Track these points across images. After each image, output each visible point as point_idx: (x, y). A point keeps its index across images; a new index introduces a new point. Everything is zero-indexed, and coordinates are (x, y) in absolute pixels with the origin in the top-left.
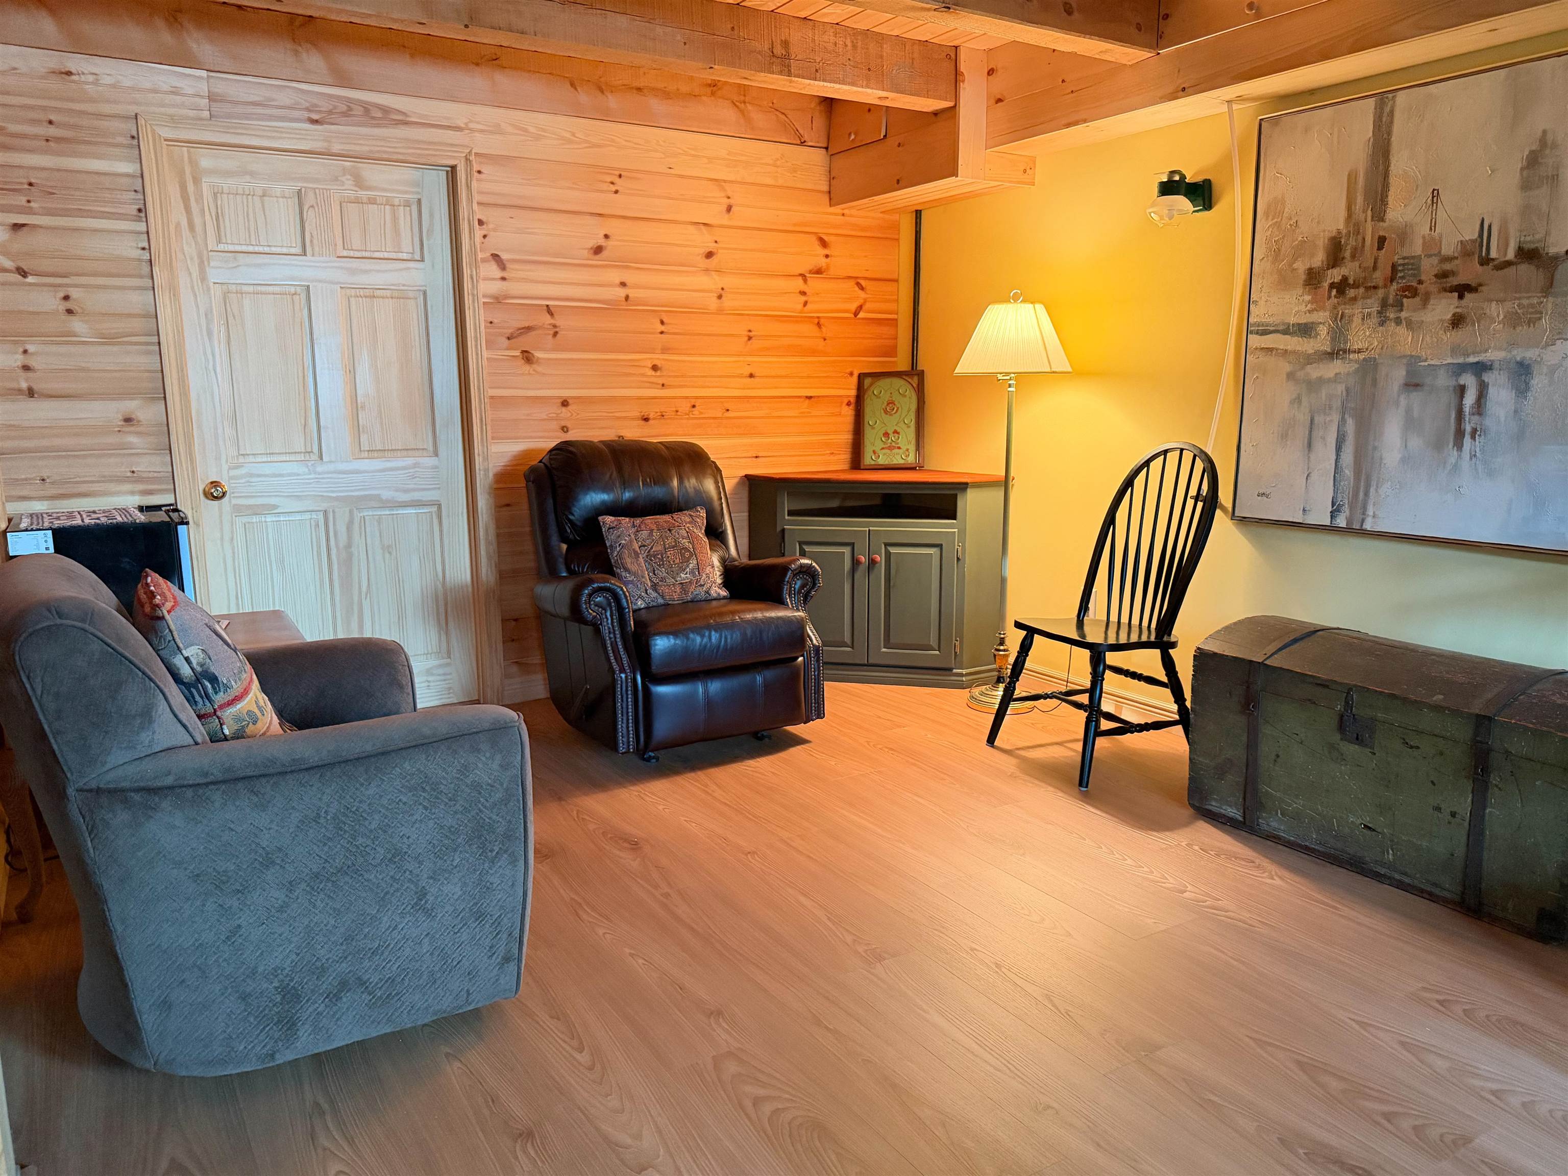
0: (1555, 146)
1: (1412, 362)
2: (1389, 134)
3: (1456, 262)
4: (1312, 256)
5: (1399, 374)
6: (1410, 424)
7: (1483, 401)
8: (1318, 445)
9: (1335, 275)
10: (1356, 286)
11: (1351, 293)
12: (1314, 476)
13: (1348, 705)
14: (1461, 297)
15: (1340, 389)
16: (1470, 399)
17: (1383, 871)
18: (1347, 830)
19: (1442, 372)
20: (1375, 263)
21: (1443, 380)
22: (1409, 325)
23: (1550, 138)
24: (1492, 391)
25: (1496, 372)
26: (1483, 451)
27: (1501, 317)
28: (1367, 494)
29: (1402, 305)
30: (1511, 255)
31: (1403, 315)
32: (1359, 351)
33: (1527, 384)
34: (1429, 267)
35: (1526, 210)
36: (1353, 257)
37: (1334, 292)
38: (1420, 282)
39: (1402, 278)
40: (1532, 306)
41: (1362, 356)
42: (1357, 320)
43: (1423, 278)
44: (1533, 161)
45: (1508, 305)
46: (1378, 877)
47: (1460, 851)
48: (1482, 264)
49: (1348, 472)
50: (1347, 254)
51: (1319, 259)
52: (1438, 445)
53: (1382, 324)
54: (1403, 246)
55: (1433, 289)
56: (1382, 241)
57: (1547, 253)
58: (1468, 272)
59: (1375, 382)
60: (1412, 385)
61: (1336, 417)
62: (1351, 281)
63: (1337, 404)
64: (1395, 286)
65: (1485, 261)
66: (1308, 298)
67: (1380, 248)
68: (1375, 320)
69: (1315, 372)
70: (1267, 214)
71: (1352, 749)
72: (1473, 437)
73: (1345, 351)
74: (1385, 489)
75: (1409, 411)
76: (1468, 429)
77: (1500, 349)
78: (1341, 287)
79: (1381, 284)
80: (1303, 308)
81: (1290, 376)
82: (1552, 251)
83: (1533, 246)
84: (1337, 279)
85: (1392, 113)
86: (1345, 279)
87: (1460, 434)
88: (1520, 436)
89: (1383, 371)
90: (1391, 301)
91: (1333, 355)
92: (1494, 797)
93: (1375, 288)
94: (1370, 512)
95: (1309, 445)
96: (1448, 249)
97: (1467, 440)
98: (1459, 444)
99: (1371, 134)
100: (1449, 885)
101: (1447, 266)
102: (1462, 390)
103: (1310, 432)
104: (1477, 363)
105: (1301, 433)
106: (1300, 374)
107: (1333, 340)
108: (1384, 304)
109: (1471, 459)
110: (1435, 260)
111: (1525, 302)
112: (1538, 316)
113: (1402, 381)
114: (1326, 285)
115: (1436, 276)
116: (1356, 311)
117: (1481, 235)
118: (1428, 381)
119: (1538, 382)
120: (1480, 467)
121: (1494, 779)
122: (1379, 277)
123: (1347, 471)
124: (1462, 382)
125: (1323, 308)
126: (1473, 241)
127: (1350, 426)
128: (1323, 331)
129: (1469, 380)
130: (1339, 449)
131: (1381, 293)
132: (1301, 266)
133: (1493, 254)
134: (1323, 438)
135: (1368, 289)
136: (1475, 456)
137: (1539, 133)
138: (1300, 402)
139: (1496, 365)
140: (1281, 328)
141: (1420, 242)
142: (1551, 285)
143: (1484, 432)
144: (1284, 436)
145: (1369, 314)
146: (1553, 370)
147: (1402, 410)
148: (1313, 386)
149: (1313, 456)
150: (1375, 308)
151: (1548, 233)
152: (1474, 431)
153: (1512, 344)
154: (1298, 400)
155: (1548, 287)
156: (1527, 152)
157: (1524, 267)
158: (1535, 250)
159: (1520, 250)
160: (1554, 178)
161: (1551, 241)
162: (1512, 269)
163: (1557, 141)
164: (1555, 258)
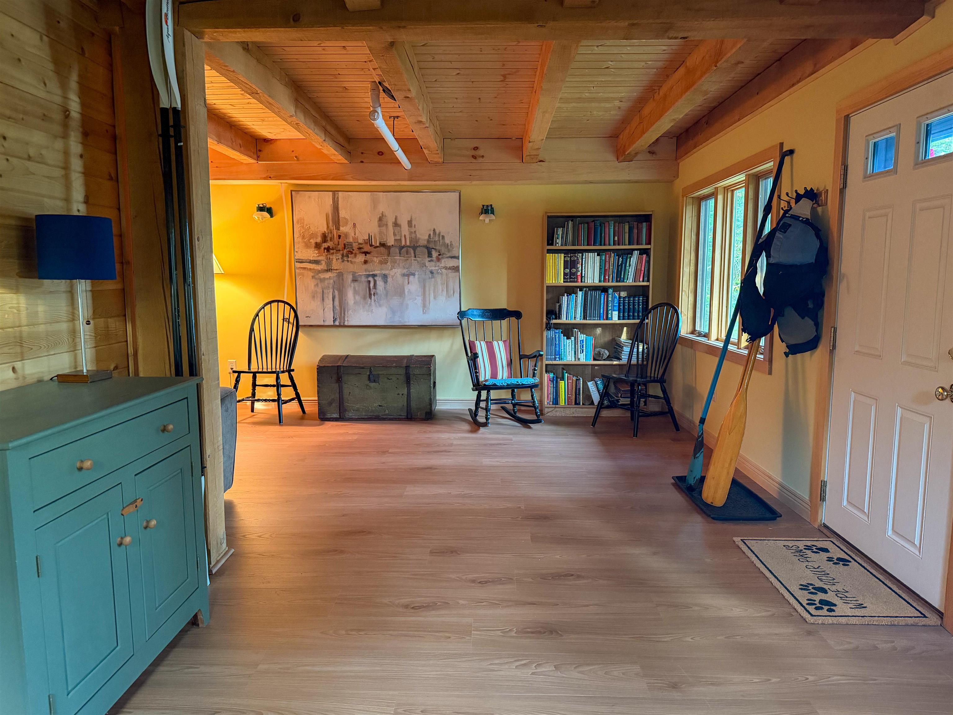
0: (385, 216)
1: (354, 274)
2: (338, 204)
3: (363, 245)
4: (317, 238)
5: (350, 277)
6: (356, 292)
8: (326, 300)
9: (325, 245)
10: (333, 249)
11: (332, 251)
12: (326, 309)
13: (371, 372)
14: (366, 255)
15: (332, 281)
16: (372, 285)
17: (385, 417)
18: (374, 409)
19: (363, 276)
20: (338, 242)
21: (364, 279)
22: (351, 262)
23: (384, 214)
24: (378, 282)
26: (377, 299)
27: (377, 261)
28: (344, 314)
29: (348, 256)
30: (378, 244)
31: (349, 259)
32: (336, 270)
33: (387, 280)
34: (355, 246)
35: (380, 233)
36: (331, 240)
37: (326, 251)
38: (353, 250)
39: (348, 248)
40: (385, 259)
41: (338, 271)
42: (334, 260)
43: (354, 249)
44: (380, 219)
45: (379, 258)
46: (384, 419)
47: (405, 404)
48: (370, 246)
49: (338, 308)
50: (329, 239)
51: (319, 240)
52: (364, 298)
53: (343, 261)
54: (346, 239)
55: (358, 252)
56: (339, 237)
57: (387, 245)
58: (367, 248)
59: (343, 279)
60: (355, 280)
61: (331, 290)
62: (331, 248)
63: (331, 286)
64: (345, 251)
65: (371, 245)
66: (316, 252)
67: (339, 238)
68: (340, 260)
69: (322, 276)
70: (298, 222)
71: (372, 385)
72: (374, 295)
73: (332, 270)
74: (350, 312)
75: (354, 288)
76: (372, 293)
77: (378, 270)
78: (328, 249)
79: (341, 249)
80: (315, 255)
81: (313, 277)
82: (389, 244)
84: (326, 247)
85: (338, 198)
86: (329, 247)
87: (370, 294)
88: (387, 295)
89: (345, 276)
90: (345, 255)
91: (328, 270)
92: (412, 387)
93: (339, 250)
94: (346, 319)
95: (323, 300)
96: (360, 241)
97: (373, 296)
98: (370, 297)
99: (332, 203)
100: (404, 414)
101: (361, 246)
102: (369, 282)
103: (323, 295)
104: (373, 274)
105: (320, 296)
106: (316, 277)
107: (327, 266)
108: (343, 255)
110: (357, 244)
111: (383, 258)
113: (352, 279)
114: (322, 248)
115: (358, 248)
116: (334, 257)
117: (369, 238)
118: (359, 279)
119: (389, 280)
120: (377, 304)
121: (412, 382)
122: (341, 247)
123: (337, 307)
124: (369, 280)
125: (322, 255)
126: (367, 239)
127: (336, 293)
128: (323, 263)
129: (371, 279)
130: (333, 300)
131: (341, 252)
132: (313, 241)
133: (373, 244)
134: (328, 297)
135: (337, 250)
137: (381, 212)
138: (318, 286)
139: (378, 275)
140: (308, 261)
141: (352, 238)
143: (377, 294)
144: (314, 297)
145: (338, 258)
146: (393, 277)
147: (352, 288)
148: (322, 280)
149: (325, 303)
150: (340, 257)
151: (387, 240)
152: (374, 294)
153: (381, 269)
154: (317, 285)
155: (389, 254)
156: (379, 217)
157: (382, 248)
158: (384, 244)
159: (380, 243)
160: (387, 225)
161: (388, 242)
162: (379, 248)
163: (386, 215)
164: (389, 246)
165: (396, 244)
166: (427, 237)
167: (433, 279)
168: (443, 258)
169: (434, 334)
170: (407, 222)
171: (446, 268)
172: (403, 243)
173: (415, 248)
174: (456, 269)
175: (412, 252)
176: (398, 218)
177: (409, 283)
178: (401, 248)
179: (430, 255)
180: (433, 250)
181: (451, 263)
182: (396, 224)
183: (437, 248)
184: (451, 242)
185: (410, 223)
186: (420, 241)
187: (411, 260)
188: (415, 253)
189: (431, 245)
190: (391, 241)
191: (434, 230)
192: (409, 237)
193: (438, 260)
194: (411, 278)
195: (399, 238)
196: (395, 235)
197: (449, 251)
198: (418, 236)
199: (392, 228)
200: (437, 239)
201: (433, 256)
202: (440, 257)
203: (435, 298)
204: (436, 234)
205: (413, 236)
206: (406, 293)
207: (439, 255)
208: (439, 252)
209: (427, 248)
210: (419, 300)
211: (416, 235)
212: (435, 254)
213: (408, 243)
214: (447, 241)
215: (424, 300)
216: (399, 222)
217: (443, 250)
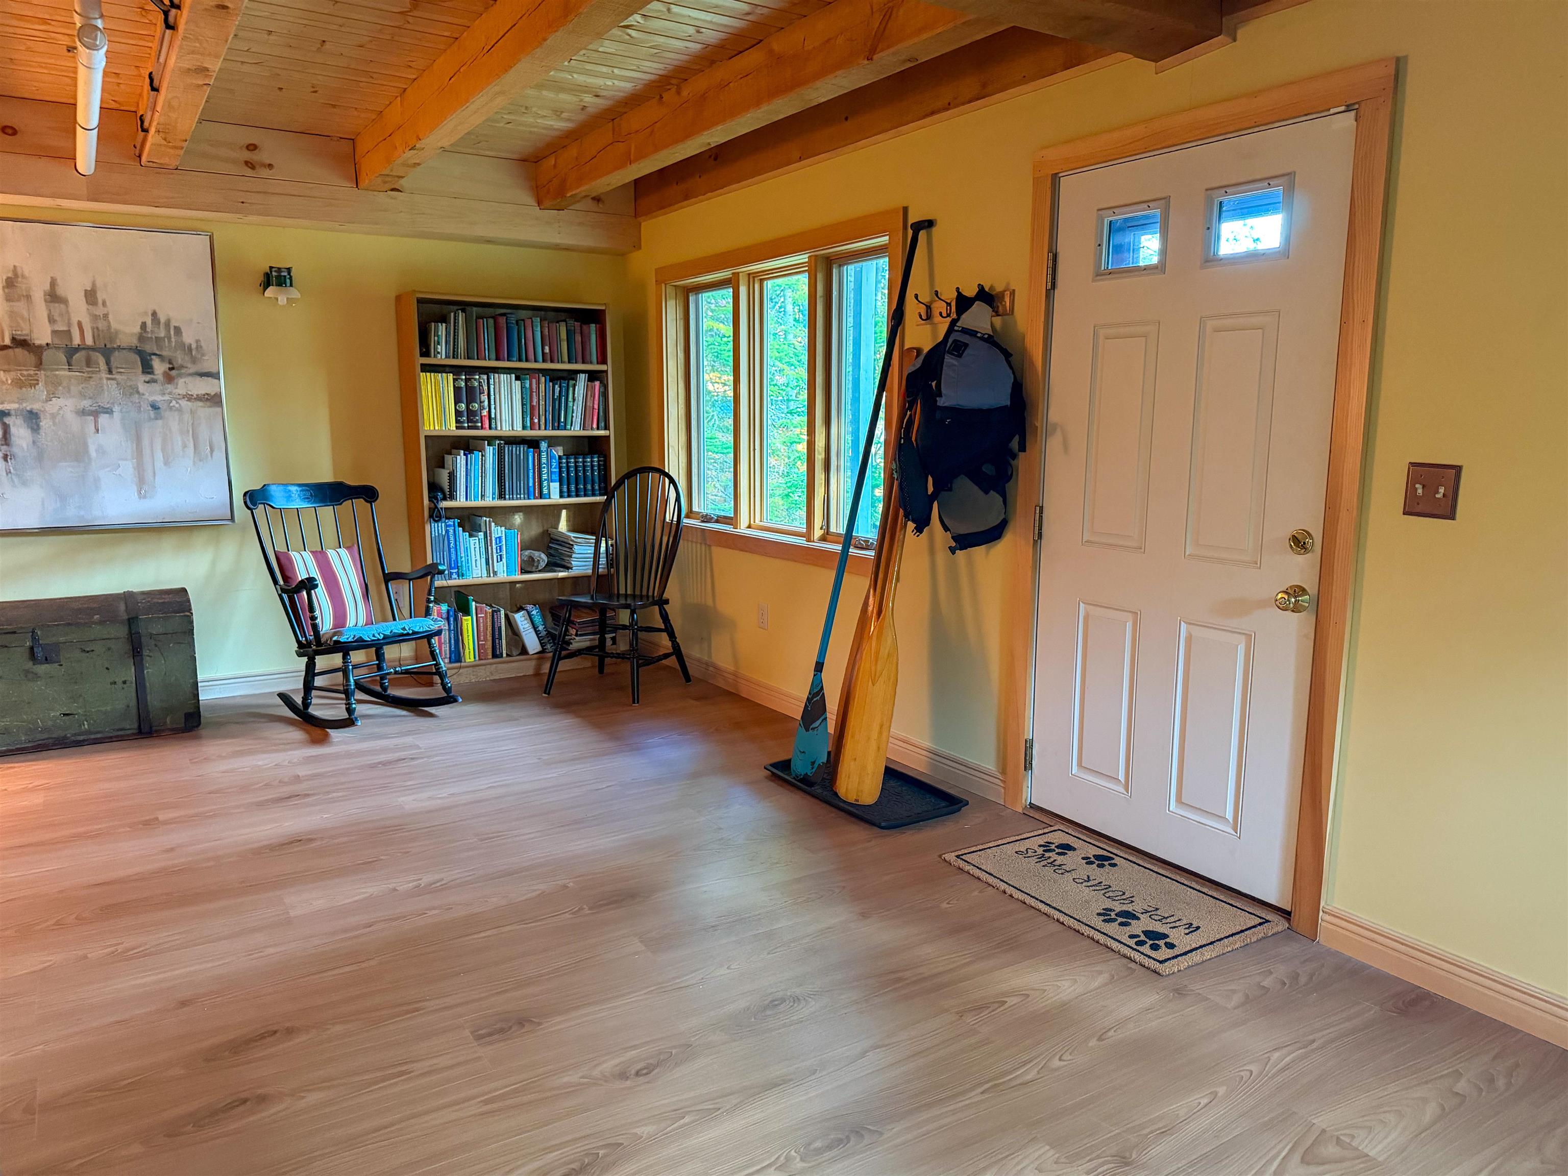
0: (23, 276)
7: (8, 436)
13: (34, 638)
17: (81, 738)
18: (50, 723)
23: (19, 271)
24: (13, 430)
25: (14, 418)
26: (15, 469)
27: (9, 382)
30: (7, 342)
33: (38, 426)
35: (12, 315)
44: (10, 283)
46: (78, 744)
47: (133, 703)
57: (34, 344)
71: (42, 669)
77: (13, 402)
82: (37, 342)
83: (22, 338)
88: (40, 457)
92: (147, 662)
100: (131, 725)
109: (7, 474)
111: (25, 373)
112: (36, 382)
119: (45, 423)
120: (16, 480)
121: (146, 652)
136: (10, 472)
137: (12, 267)
139: (13, 412)
142: (41, 364)
143: (13, 456)
146: (53, 416)
151: (31, 331)
153: (21, 400)
155: (39, 365)
156: (5, 278)
157: (19, 351)
158: (25, 341)
159: (13, 339)
160: (28, 297)
161: (34, 336)
162: (10, 351)
163: (26, 273)
164: (40, 347)
165: (57, 341)
166: (137, 329)
167: (160, 422)
168: (180, 376)
169: (168, 542)
170: (83, 293)
171: (189, 398)
172: (77, 341)
173: (107, 353)
174: (214, 400)
175: (102, 361)
176: (59, 281)
177: (98, 431)
178: (71, 352)
179: (147, 368)
180: (153, 357)
181: (202, 387)
182: (54, 297)
183: (164, 353)
184: (197, 341)
185: (91, 296)
186: (120, 336)
187: (101, 379)
188: (108, 363)
189: (149, 348)
190: (42, 335)
191: (154, 314)
192: (93, 329)
193: (169, 379)
194: (103, 419)
195: (65, 328)
196: (51, 320)
197: (194, 361)
198: (114, 325)
199: (43, 304)
200: (162, 334)
201: (156, 372)
202: (173, 373)
203: (166, 463)
204: (159, 323)
205: (101, 325)
206: (93, 454)
207: (171, 369)
208: (170, 363)
209: (140, 353)
210: (128, 468)
211: (109, 323)
212: (159, 367)
213: (89, 341)
214: (188, 338)
215: (140, 468)
216: (61, 291)
217: (180, 358)
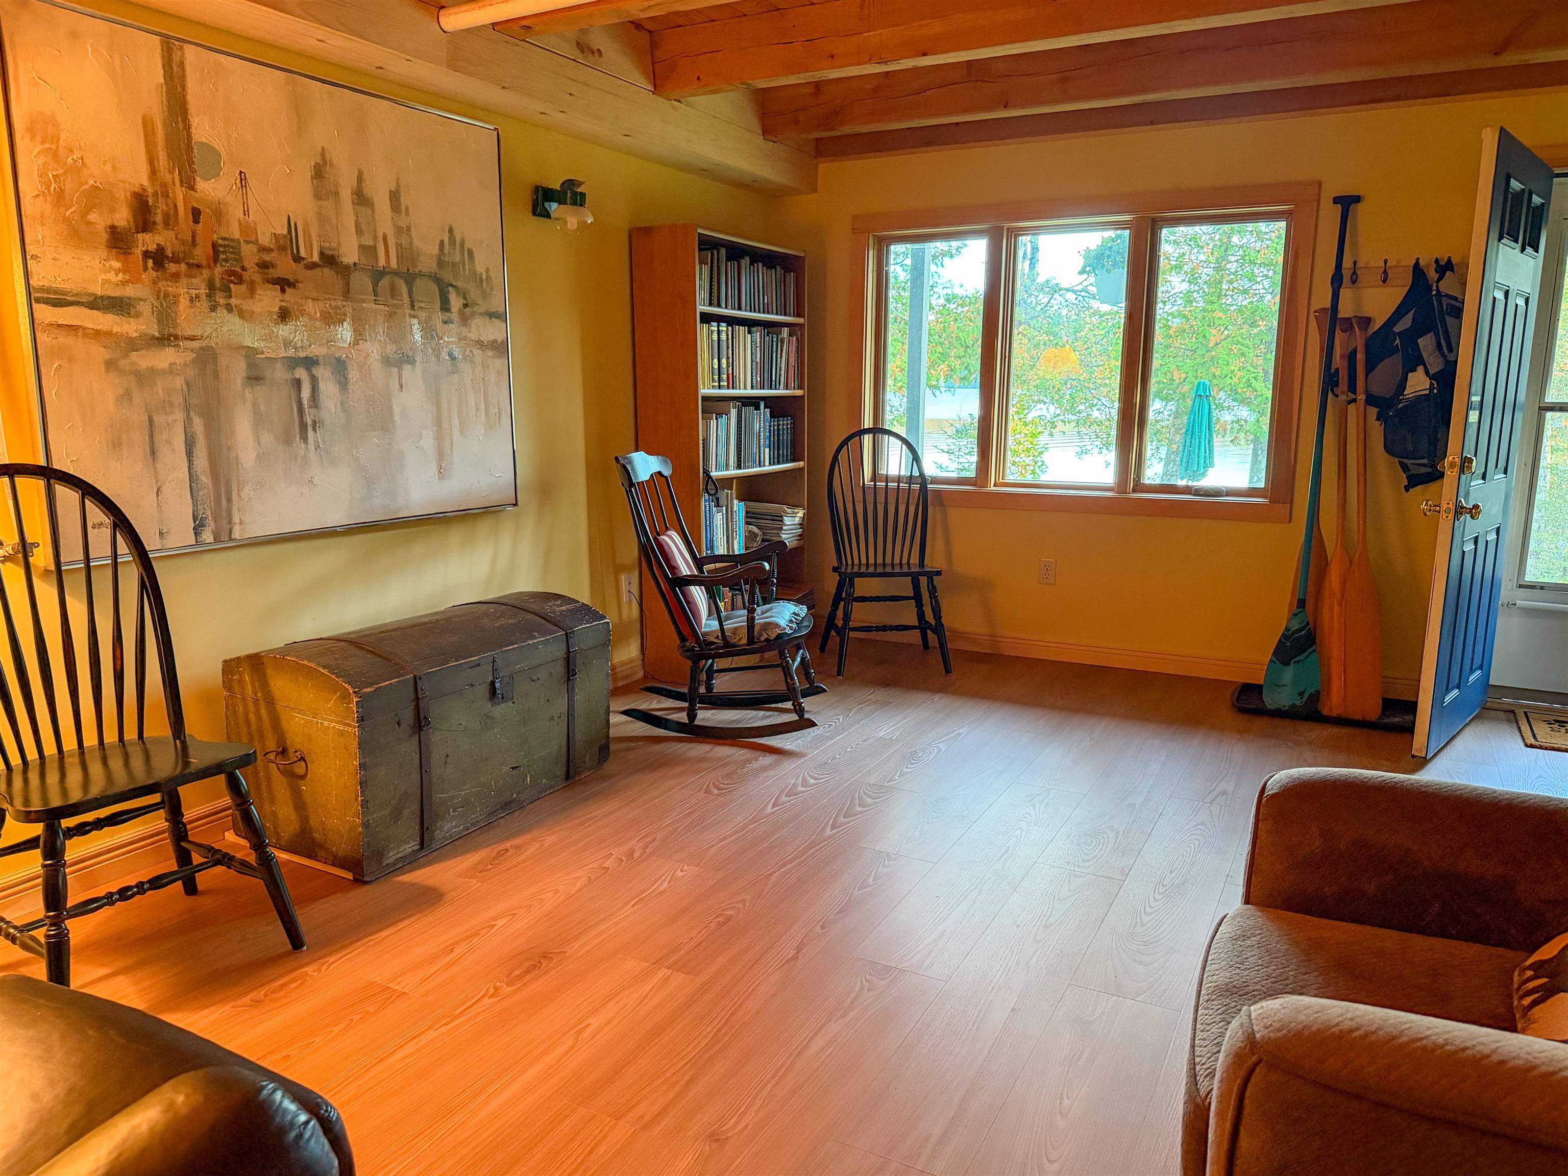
0: (332, 165)
1: (250, 353)
2: (184, 87)
3: (274, 254)
4: (113, 211)
5: (238, 368)
6: (259, 420)
7: (316, 394)
8: (163, 450)
9: (147, 241)
10: (176, 260)
11: (172, 267)
12: (166, 490)
14: (283, 291)
15: (179, 382)
16: (306, 393)
19: (279, 365)
20: (194, 236)
21: (281, 373)
22: (241, 314)
23: (328, 156)
24: (322, 385)
25: (322, 367)
26: (323, 441)
27: (318, 315)
28: (229, 500)
29: (229, 290)
30: (316, 258)
31: (233, 301)
32: (192, 339)
33: (346, 380)
34: (249, 254)
35: (321, 219)
36: (166, 224)
37: (150, 263)
38: (244, 269)
39: (226, 260)
40: (337, 307)
41: (195, 344)
42: (184, 302)
43: (246, 264)
44: (319, 173)
45: (321, 304)
48: (295, 262)
49: (205, 479)
50: (159, 219)
51: (123, 217)
52: (288, 441)
53: (213, 309)
54: (220, 225)
55: (257, 278)
56: (196, 214)
57: (342, 262)
58: (285, 267)
59: (216, 375)
60: (254, 378)
61: (179, 416)
62: (169, 253)
63: (178, 400)
64: (218, 270)
65: (297, 259)
66: (117, 265)
67: (196, 221)
68: (204, 304)
69: (147, 360)
70: (31, 130)
72: (314, 430)
73: (176, 337)
74: (247, 491)
75: (255, 406)
76: (309, 422)
77: (321, 345)
78: (158, 258)
79: (204, 263)
80: (111, 276)
81: (110, 365)
82: (345, 261)
83: (331, 253)
84: (152, 247)
85: (182, 65)
86: (161, 250)
87: (303, 427)
88: (348, 426)
89: (223, 361)
90: (218, 285)
91: (166, 339)
93: (198, 266)
94: (236, 519)
95: (153, 453)
96: (265, 239)
97: (310, 433)
98: (304, 438)
99: (163, 81)
101: (267, 257)
102: (298, 383)
103: (151, 436)
104: (306, 357)
105: (139, 437)
106: (122, 363)
107: (159, 321)
108: (211, 285)
109: (316, 449)
110: (254, 248)
111: (333, 303)
112: (344, 317)
113: (244, 374)
114: (138, 251)
115: (257, 264)
116: (182, 290)
117: (290, 232)
118: (268, 374)
119: (353, 375)
120: (324, 459)
122: (201, 253)
123: (203, 478)
124: (297, 376)
125: (139, 280)
126: (284, 237)
127: (198, 425)
128: (145, 308)
129: (301, 373)
130: (190, 454)
131: (206, 273)
132: (99, 220)
133: (303, 253)
134: (169, 442)
135: (190, 266)
136: (319, 446)
137: (320, 149)
138: (130, 400)
139: (321, 360)
140: (84, 299)
141: (237, 225)
142: (348, 291)
143: (322, 423)
144: (116, 444)
145: (198, 296)
146: (360, 367)
147: (249, 405)
148: (144, 378)
149: (159, 466)
150: (203, 291)
151: (339, 244)
152: (314, 423)
153: (329, 342)
154: (128, 395)
155: (346, 293)
156: (313, 164)
157: (326, 271)
158: (333, 257)
159: (322, 254)
160: (337, 194)
161: (342, 251)
162: (318, 271)
163: (335, 162)
164: (347, 267)
165: (364, 261)
166: (436, 250)
167: (456, 376)
168: (473, 314)
169: (455, 535)
170: (388, 195)
171: (480, 344)
172: (382, 262)
173: (410, 278)
174: (500, 348)
175: (404, 290)
176: (366, 176)
177: (401, 387)
178: (378, 275)
179: (445, 306)
180: (450, 289)
181: (493, 331)
182: (361, 199)
183: (459, 284)
184: (487, 270)
185: (395, 197)
186: (422, 258)
187: (404, 316)
188: (410, 295)
189: (447, 276)
190: (350, 255)
191: (451, 230)
192: (396, 243)
193: (465, 320)
194: (407, 369)
195: (371, 243)
196: (359, 231)
197: (485, 295)
198: (416, 242)
199: (351, 206)
200: (457, 259)
201: (453, 310)
202: (467, 310)
203: (462, 432)
204: (455, 242)
205: (404, 240)
206: (397, 418)
207: (466, 306)
208: (465, 298)
209: (437, 280)
210: (428, 441)
211: (411, 238)
212: (456, 302)
213: (394, 264)
214: (480, 268)
215: (439, 437)
216: (368, 191)
217: (474, 294)
